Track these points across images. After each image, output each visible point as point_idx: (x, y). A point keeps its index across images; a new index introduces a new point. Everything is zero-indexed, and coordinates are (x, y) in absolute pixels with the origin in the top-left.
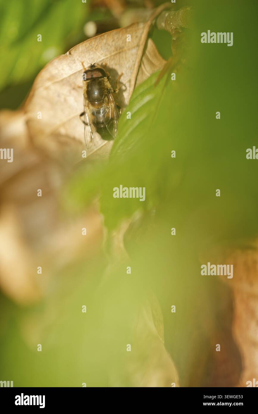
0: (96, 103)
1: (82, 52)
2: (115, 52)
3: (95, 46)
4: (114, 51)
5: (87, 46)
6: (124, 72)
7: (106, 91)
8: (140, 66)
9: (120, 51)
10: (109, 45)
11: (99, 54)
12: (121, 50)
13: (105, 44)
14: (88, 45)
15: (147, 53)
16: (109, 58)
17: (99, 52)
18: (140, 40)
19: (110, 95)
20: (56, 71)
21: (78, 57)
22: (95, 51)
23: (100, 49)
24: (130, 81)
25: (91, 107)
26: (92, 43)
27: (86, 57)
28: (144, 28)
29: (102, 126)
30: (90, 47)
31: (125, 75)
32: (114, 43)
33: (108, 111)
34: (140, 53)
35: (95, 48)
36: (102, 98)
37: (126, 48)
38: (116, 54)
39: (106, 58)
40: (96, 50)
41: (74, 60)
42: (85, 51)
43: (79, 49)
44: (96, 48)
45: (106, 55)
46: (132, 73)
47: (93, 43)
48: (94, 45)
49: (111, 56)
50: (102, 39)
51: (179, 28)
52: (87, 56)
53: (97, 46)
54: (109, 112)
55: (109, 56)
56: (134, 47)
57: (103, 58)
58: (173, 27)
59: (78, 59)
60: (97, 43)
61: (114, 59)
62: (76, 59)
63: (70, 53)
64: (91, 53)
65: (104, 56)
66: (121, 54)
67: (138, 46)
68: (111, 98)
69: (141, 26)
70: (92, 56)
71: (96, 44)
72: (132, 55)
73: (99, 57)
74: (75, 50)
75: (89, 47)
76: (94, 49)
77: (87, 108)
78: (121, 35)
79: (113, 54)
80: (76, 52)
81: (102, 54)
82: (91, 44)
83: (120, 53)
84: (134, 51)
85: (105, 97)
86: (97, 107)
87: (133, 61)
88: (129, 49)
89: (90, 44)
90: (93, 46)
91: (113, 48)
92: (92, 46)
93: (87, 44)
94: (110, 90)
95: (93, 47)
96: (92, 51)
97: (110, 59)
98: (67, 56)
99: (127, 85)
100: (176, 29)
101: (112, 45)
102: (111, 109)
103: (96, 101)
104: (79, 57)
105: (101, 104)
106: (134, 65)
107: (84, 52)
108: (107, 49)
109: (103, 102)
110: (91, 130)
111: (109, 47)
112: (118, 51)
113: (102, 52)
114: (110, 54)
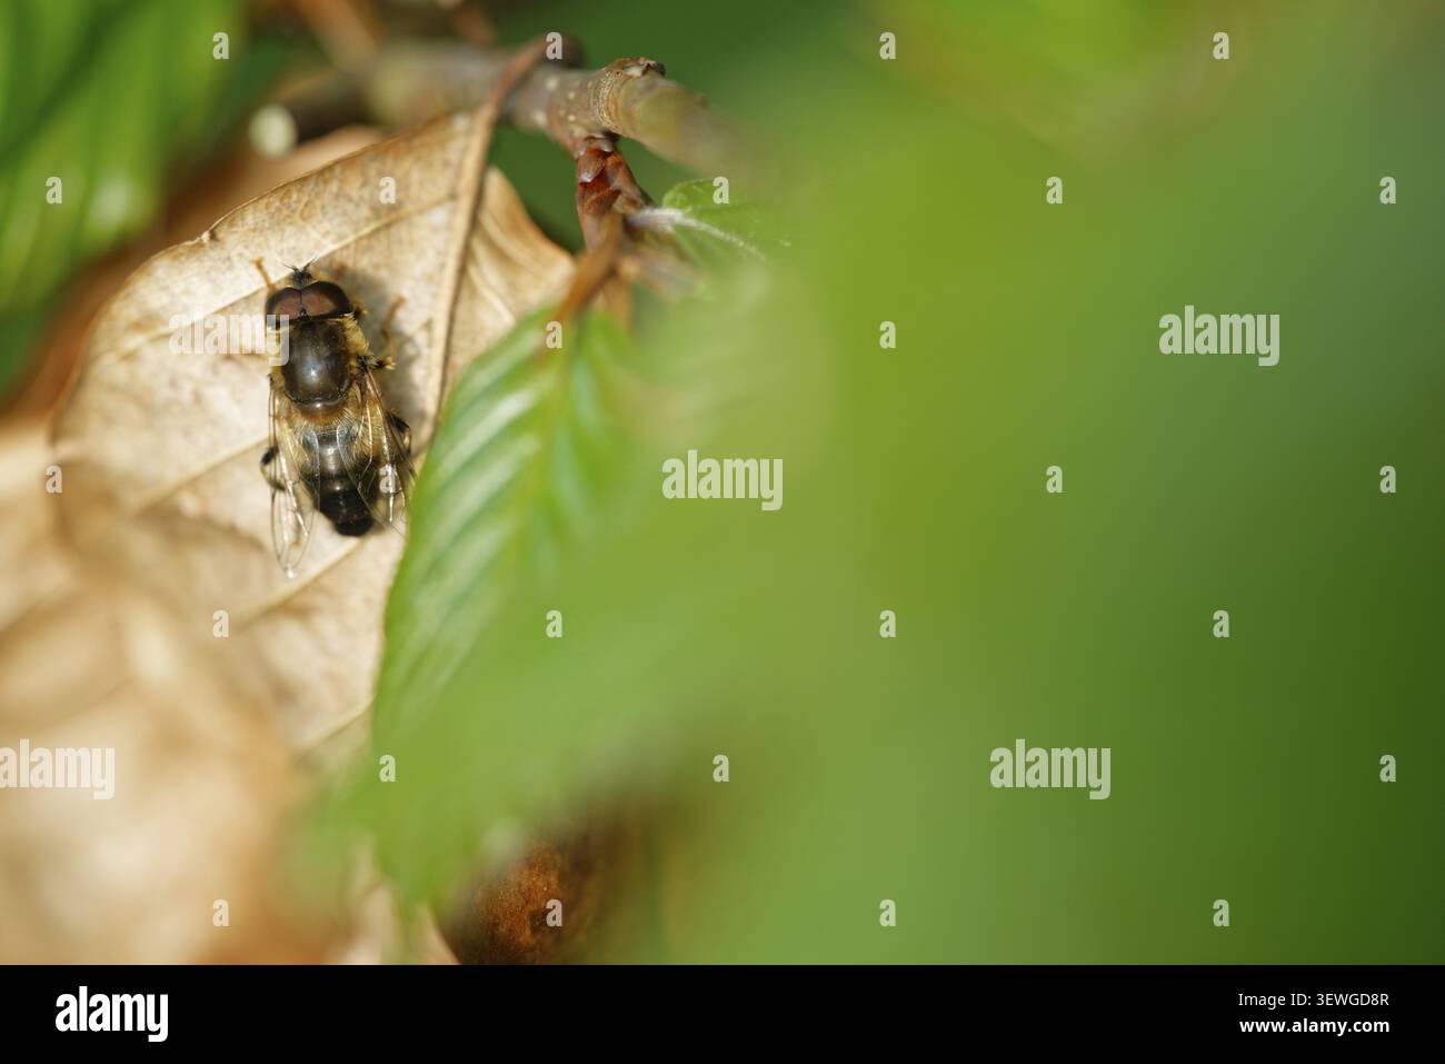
0: (318, 405)
1: (254, 230)
2: (373, 226)
3: (301, 206)
4: (368, 220)
5: (272, 210)
6: (406, 293)
7: (353, 363)
8: (462, 272)
9: (389, 219)
10: (350, 200)
11: (315, 235)
12: (393, 216)
13: (337, 197)
14: (277, 204)
15: (487, 221)
16: (353, 246)
17: (314, 227)
18: (458, 174)
19: (366, 376)
20: (165, 299)
21: (240, 248)
22: (301, 223)
23: (320, 216)
24: (428, 325)
25: (301, 422)
26: (290, 198)
27: (269, 248)
28: (469, 132)
29: (338, 488)
30: (285, 212)
31: (411, 304)
32: (366, 193)
33: (360, 433)
34: (461, 222)
35: (302, 211)
36: (342, 390)
37: (409, 208)
38: (377, 231)
39: (342, 249)
40: (304, 219)
41: (229, 258)
42: (267, 225)
43: (243, 219)
44: (306, 213)
45: (341, 238)
46: (434, 296)
47: (294, 197)
48: (298, 201)
49: (358, 241)
50: (326, 182)
51: (600, 136)
52: (272, 243)
53: (306, 205)
54: (365, 435)
55: (351, 238)
56: (438, 203)
57: (329, 247)
58: (579, 132)
59: (241, 255)
60: (309, 195)
61: (370, 248)
62: (234, 255)
63: (213, 237)
64: (289, 230)
65: (335, 242)
66: (393, 231)
67: (453, 196)
68: (370, 387)
69: (461, 123)
70: (292, 242)
71: (305, 199)
72: (435, 230)
73: (318, 246)
74: (231, 225)
75: (279, 210)
76: (297, 215)
77: (285, 425)
78: (390, 162)
79: (366, 231)
80: (235, 229)
81: (325, 235)
82: (286, 201)
83: (388, 225)
84: (439, 216)
85: (350, 385)
86: (321, 420)
87: (439, 253)
88: (421, 212)
89: (281, 200)
90: (294, 206)
91: (365, 211)
92: (289, 207)
93: (271, 200)
94: (366, 358)
95: (293, 211)
96: (291, 224)
97: (356, 250)
98: (201, 245)
99: (421, 338)
100: (591, 138)
101: (362, 199)
102: (372, 425)
103: (320, 401)
104: (246, 247)
105: (335, 411)
106: (443, 266)
107: (261, 231)
108: (345, 213)
109: (345, 404)
110: (295, 505)
111: (350, 207)
112: (384, 221)
113: (326, 225)
114: (356, 231)
